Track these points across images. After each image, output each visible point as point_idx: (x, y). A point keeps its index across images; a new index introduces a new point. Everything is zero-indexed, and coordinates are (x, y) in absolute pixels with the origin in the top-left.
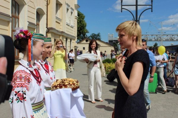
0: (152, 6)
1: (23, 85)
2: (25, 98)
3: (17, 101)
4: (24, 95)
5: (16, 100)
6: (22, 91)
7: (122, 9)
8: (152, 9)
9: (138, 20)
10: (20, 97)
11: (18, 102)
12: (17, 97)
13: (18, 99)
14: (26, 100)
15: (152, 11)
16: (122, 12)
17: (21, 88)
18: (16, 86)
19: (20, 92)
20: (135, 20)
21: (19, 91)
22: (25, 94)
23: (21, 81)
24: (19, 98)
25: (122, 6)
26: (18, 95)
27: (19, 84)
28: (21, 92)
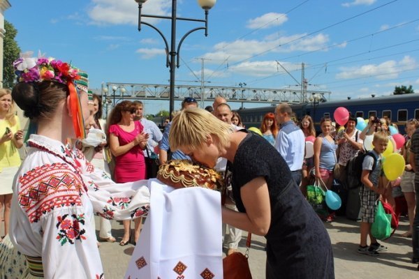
0: (206, 22)
1: (77, 200)
2: (83, 232)
3: (62, 240)
4: (80, 224)
5: (58, 238)
6: (74, 216)
7: (140, 23)
8: (206, 29)
9: (176, 51)
10: (67, 231)
11: (62, 244)
12: (61, 231)
13: (63, 236)
14: (84, 238)
15: (206, 35)
16: (139, 30)
17: (70, 207)
18: (59, 202)
19: (66, 218)
20: (170, 50)
21: (65, 216)
22: (83, 222)
23: (69, 190)
24: (64, 232)
25: (140, 16)
26: (62, 226)
27: (64, 196)
28: (70, 218)
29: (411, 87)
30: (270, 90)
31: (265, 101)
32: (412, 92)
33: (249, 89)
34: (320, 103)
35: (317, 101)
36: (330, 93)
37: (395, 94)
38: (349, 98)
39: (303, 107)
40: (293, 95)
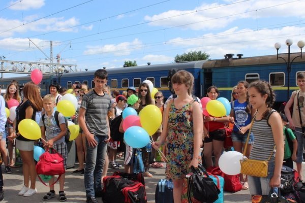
29: (135, 62)
30: (26, 63)
31: (22, 72)
32: (136, 66)
33: (7, 61)
34: (64, 73)
35: (60, 72)
36: (76, 66)
37: (124, 66)
38: (86, 70)
39: (50, 77)
40: (46, 67)
